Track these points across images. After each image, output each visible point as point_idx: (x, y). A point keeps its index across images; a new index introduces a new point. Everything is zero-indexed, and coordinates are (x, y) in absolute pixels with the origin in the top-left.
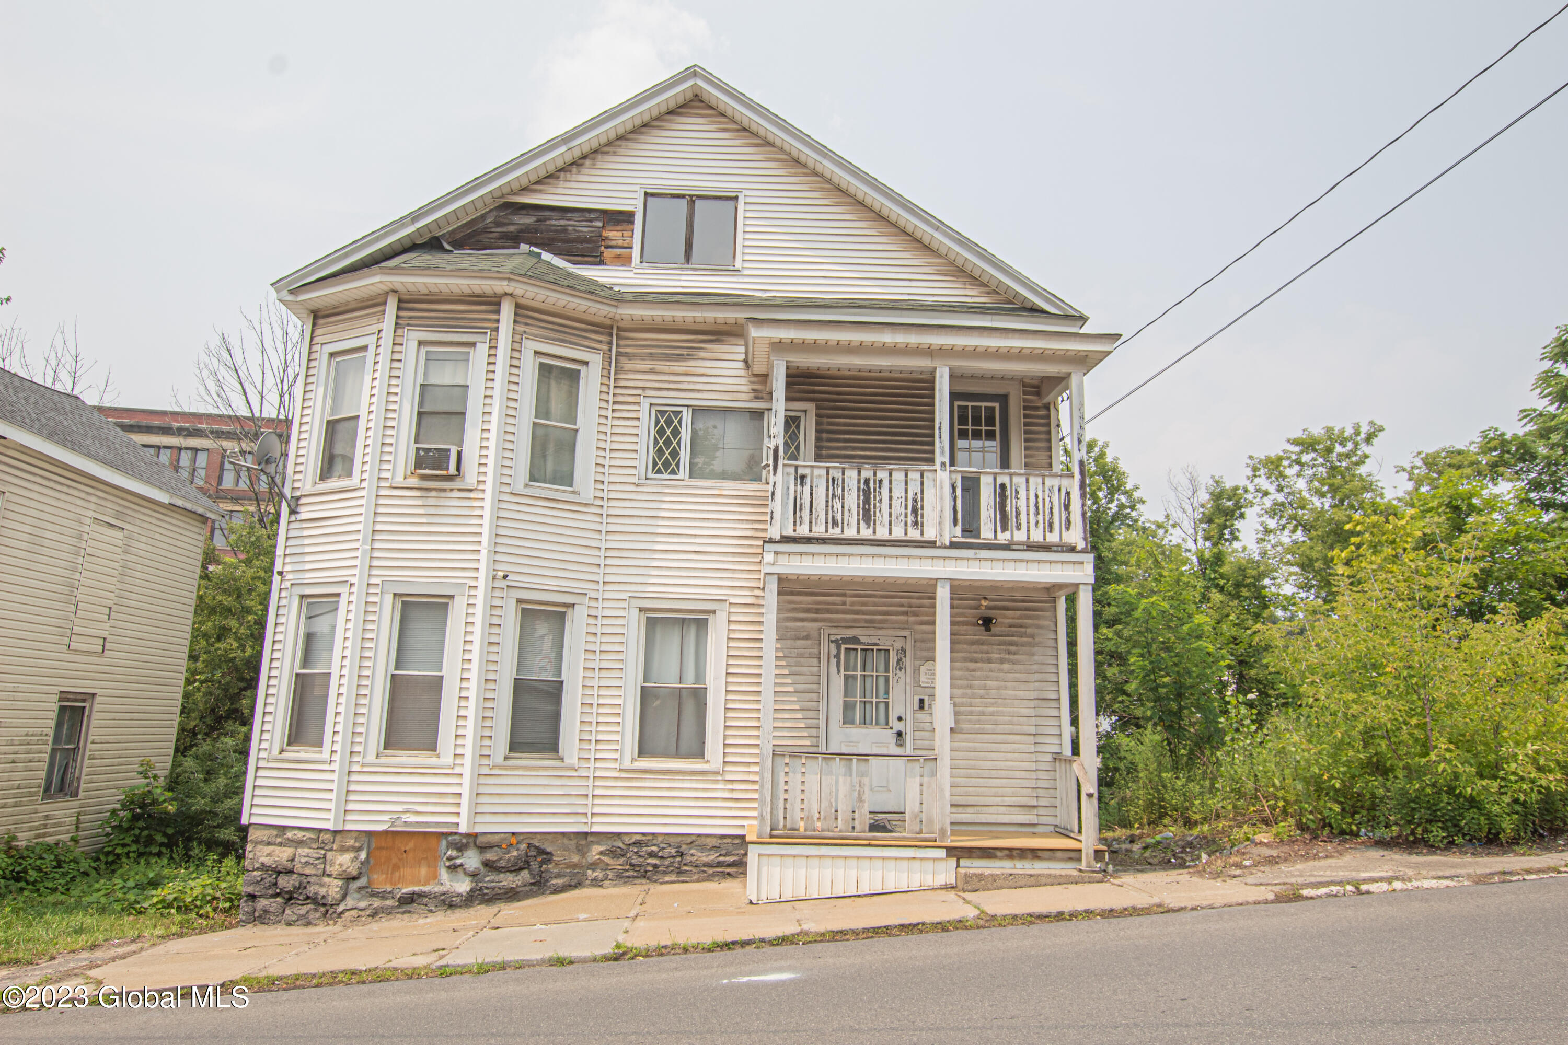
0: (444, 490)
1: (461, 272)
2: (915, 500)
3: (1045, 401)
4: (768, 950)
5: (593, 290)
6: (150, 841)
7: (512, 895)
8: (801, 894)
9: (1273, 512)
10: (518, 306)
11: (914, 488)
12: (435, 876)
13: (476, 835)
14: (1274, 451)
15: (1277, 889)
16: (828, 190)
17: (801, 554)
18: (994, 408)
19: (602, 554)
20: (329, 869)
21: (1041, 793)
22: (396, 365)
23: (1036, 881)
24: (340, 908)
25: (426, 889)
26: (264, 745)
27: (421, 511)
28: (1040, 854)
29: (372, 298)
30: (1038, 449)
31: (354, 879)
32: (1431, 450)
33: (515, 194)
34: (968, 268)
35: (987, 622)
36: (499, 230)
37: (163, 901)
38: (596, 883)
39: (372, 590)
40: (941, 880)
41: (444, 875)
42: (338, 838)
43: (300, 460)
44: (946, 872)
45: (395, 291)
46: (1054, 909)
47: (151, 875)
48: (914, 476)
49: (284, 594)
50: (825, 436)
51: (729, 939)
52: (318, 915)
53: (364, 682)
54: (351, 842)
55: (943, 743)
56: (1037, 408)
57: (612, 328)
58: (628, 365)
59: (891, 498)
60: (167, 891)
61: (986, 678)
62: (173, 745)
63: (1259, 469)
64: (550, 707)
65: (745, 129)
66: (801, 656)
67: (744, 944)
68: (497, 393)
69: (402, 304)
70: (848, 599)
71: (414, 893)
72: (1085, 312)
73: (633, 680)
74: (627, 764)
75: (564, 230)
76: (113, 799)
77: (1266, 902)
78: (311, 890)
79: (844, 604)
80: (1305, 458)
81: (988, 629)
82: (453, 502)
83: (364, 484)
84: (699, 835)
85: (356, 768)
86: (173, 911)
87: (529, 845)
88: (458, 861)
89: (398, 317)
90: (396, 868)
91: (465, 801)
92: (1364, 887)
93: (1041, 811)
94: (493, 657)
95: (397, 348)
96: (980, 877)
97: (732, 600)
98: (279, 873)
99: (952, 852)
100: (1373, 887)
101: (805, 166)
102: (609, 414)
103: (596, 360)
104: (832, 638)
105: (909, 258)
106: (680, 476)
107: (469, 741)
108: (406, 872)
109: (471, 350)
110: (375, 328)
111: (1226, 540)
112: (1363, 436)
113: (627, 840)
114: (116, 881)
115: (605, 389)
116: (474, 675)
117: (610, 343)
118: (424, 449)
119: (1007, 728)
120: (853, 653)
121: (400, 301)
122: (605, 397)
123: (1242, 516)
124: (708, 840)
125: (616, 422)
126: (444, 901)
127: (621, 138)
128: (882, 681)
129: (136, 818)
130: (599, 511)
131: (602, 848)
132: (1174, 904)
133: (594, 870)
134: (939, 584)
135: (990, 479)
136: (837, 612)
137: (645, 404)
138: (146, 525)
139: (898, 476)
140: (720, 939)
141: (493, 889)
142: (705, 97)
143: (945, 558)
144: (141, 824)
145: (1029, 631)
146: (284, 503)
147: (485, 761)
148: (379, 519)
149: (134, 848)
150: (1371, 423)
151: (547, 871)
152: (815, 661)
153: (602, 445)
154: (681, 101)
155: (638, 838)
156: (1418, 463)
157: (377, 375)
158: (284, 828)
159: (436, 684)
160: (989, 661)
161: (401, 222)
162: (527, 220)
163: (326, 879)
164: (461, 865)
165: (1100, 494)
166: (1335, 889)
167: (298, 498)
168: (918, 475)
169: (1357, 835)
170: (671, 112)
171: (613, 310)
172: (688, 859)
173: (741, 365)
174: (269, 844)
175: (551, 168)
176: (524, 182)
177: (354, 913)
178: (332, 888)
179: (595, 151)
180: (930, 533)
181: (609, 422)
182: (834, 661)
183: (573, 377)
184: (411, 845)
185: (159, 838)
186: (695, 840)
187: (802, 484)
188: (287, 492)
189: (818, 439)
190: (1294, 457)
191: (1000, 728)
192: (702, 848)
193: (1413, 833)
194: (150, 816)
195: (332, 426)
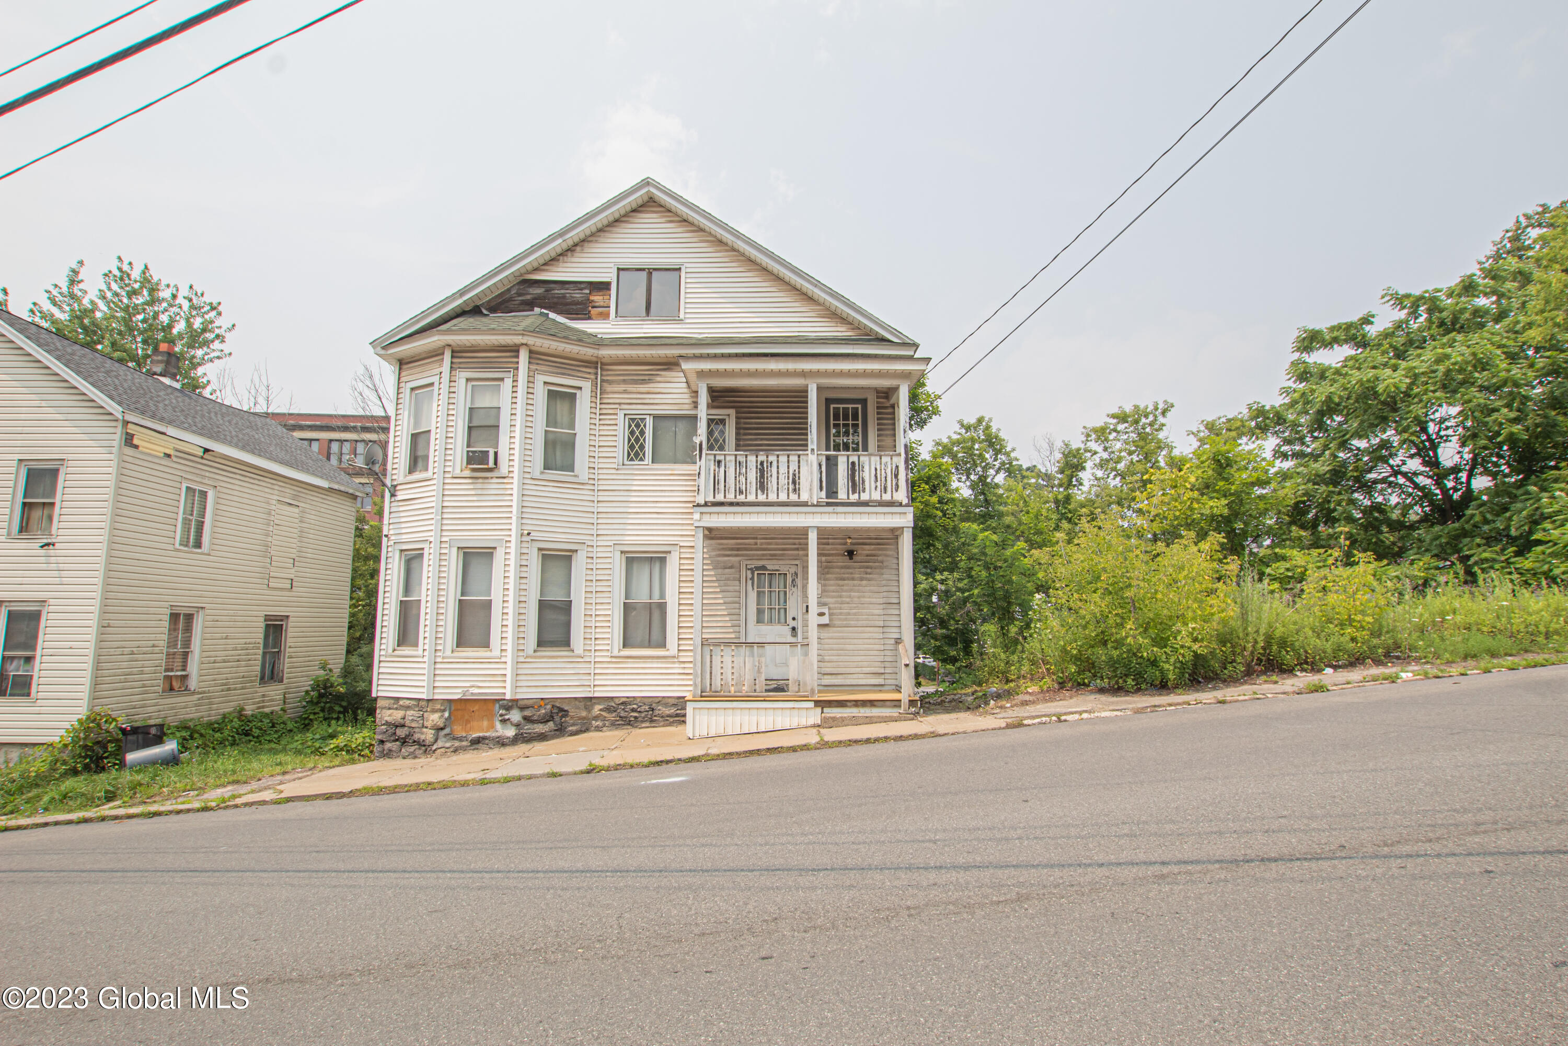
0: (487, 478)
1: (492, 331)
2: (794, 475)
3: (892, 402)
4: (682, 765)
5: (582, 338)
6: (331, 710)
7: (542, 737)
8: (721, 732)
9: (1102, 465)
10: (531, 352)
11: (793, 467)
12: (492, 727)
13: (517, 700)
14: (1099, 424)
15: (1009, 720)
16: (742, 261)
17: (718, 513)
18: (857, 408)
19: (595, 516)
20: (426, 724)
21: (887, 664)
22: (452, 395)
23: (870, 721)
24: (434, 747)
25: (487, 734)
26: (383, 647)
27: (473, 492)
28: (876, 703)
29: (435, 350)
30: (886, 435)
31: (442, 729)
32: (1210, 419)
33: (530, 273)
34: (839, 312)
35: (851, 554)
36: (520, 298)
37: (337, 747)
38: (598, 729)
39: (443, 546)
40: (811, 722)
41: (498, 725)
42: (430, 704)
43: (396, 461)
44: (815, 716)
45: (449, 345)
46: (865, 737)
47: (330, 731)
48: (794, 459)
49: (390, 549)
50: (742, 431)
51: (659, 759)
52: (421, 752)
53: (441, 605)
54: (438, 706)
55: (813, 632)
56: (886, 408)
57: (597, 363)
58: (609, 388)
59: (778, 473)
60: (340, 741)
61: (851, 591)
62: (345, 648)
63: (1090, 436)
64: (562, 618)
65: (685, 221)
66: (728, 579)
67: (668, 762)
68: (518, 412)
69: (455, 353)
70: (759, 541)
71: (479, 737)
72: (917, 341)
73: (618, 598)
74: (616, 653)
75: (564, 296)
76: (307, 684)
77: (1000, 728)
78: (416, 736)
79: (756, 544)
80: (1121, 427)
81: (851, 558)
82: (493, 486)
83: (435, 476)
84: (664, 697)
85: (439, 660)
86: (344, 753)
87: (553, 706)
88: (507, 717)
89: (452, 363)
90: (468, 722)
91: (509, 679)
92: (1063, 718)
93: (887, 676)
94: (523, 587)
95: (453, 384)
96: (834, 719)
97: (682, 544)
98: (397, 726)
99: (818, 703)
100: (1068, 718)
101: (726, 244)
102: (597, 422)
103: (587, 385)
104: (749, 567)
105: (799, 306)
106: (646, 462)
107: (509, 641)
108: (475, 724)
109: (501, 383)
110: (437, 371)
111: (1075, 486)
112: (1160, 411)
113: (617, 701)
114: (308, 735)
115: (593, 405)
116: (511, 598)
117: (596, 374)
118: (472, 452)
119: (865, 623)
120: (763, 577)
121: (453, 352)
122: (594, 410)
123: (1083, 468)
124: (670, 700)
125: (602, 428)
126: (498, 742)
127: (600, 230)
128: (782, 594)
129: (321, 696)
130: (592, 488)
131: (601, 707)
132: (941, 731)
133: (596, 721)
134: (810, 530)
135: (845, 459)
136: (751, 550)
137: (621, 415)
138: (314, 503)
139: (783, 459)
140: (653, 759)
141: (530, 733)
142: (657, 199)
143: (813, 513)
144: (324, 700)
145: (880, 558)
146: (387, 490)
147: (521, 654)
148: (446, 498)
149: (321, 715)
150: (1165, 402)
151: (565, 722)
152: (737, 582)
153: (593, 443)
154: (640, 202)
155: (624, 700)
156: (1202, 428)
157: (440, 403)
158: (398, 699)
159: (488, 605)
160: (853, 579)
161: (453, 297)
162: (539, 291)
163: (425, 730)
164: (509, 719)
165: (987, 456)
166: (1044, 719)
167: (395, 486)
168: (796, 458)
169: (1088, 686)
170: (634, 211)
171: (596, 352)
172: (657, 712)
173: (685, 385)
174: (390, 709)
175: (553, 254)
176: (536, 265)
177: (443, 750)
178: (428, 735)
179: (583, 241)
180: (804, 497)
181: (597, 428)
182: (750, 582)
183: (571, 398)
184: (476, 708)
185: (337, 708)
186: (661, 701)
187: (719, 466)
188: (388, 482)
189: (737, 434)
190: (1112, 427)
191: (860, 623)
192: (666, 705)
193: (1117, 683)
194: (330, 694)
195: (415, 437)
